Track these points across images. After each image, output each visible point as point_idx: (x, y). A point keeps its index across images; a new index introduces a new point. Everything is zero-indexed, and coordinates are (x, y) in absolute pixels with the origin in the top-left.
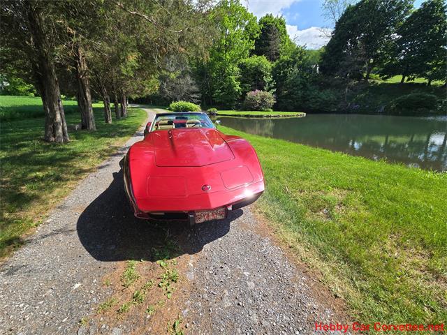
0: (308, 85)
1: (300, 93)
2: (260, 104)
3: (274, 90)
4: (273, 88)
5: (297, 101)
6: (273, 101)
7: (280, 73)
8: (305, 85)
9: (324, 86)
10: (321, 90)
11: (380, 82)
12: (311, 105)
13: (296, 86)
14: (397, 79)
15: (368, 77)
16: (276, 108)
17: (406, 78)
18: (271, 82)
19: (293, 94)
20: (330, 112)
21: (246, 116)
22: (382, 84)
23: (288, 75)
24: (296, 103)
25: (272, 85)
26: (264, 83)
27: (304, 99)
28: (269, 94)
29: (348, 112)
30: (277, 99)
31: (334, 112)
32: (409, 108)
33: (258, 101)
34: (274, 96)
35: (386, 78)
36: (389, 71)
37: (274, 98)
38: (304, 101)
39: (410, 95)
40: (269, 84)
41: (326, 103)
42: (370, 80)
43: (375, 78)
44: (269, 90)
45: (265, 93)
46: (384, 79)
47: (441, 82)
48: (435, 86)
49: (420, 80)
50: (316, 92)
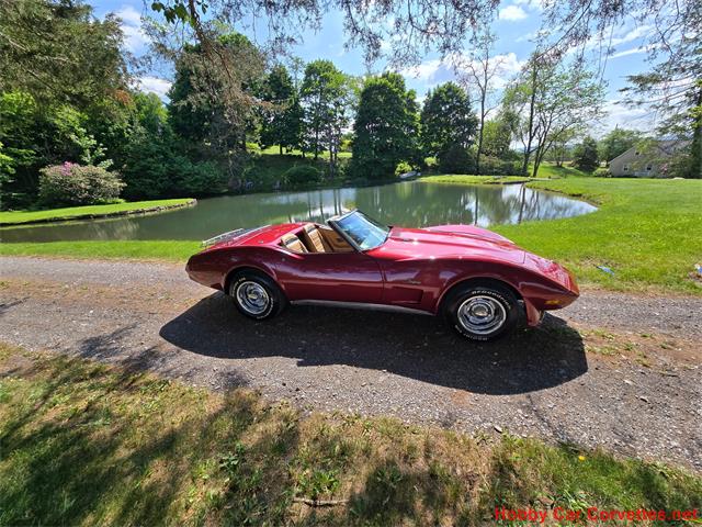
0: (171, 155)
1: (163, 168)
2: (91, 192)
3: (110, 162)
4: (104, 159)
5: (162, 181)
6: (117, 184)
7: (106, 131)
8: (165, 154)
9: (196, 157)
10: (194, 163)
11: (260, 153)
12: (188, 186)
13: (152, 156)
14: (274, 150)
15: (243, 147)
16: (128, 195)
17: (284, 150)
18: (97, 146)
19: (149, 168)
20: (221, 195)
21: (79, 218)
22: (263, 155)
23: (127, 135)
24: (161, 185)
25: (100, 152)
26: (80, 150)
27: (174, 176)
28: (101, 169)
29: (242, 191)
30: (125, 177)
31: (227, 194)
32: (301, 182)
33: (83, 185)
34: (115, 173)
35: (265, 148)
36: (267, 141)
37: (118, 177)
38: (175, 181)
39: (295, 168)
40: (92, 150)
41: (211, 181)
42: (249, 151)
43: (254, 148)
44: (96, 162)
45: (91, 168)
46: (263, 149)
47: (312, 155)
48: (309, 158)
49: (297, 152)
50: (190, 166)
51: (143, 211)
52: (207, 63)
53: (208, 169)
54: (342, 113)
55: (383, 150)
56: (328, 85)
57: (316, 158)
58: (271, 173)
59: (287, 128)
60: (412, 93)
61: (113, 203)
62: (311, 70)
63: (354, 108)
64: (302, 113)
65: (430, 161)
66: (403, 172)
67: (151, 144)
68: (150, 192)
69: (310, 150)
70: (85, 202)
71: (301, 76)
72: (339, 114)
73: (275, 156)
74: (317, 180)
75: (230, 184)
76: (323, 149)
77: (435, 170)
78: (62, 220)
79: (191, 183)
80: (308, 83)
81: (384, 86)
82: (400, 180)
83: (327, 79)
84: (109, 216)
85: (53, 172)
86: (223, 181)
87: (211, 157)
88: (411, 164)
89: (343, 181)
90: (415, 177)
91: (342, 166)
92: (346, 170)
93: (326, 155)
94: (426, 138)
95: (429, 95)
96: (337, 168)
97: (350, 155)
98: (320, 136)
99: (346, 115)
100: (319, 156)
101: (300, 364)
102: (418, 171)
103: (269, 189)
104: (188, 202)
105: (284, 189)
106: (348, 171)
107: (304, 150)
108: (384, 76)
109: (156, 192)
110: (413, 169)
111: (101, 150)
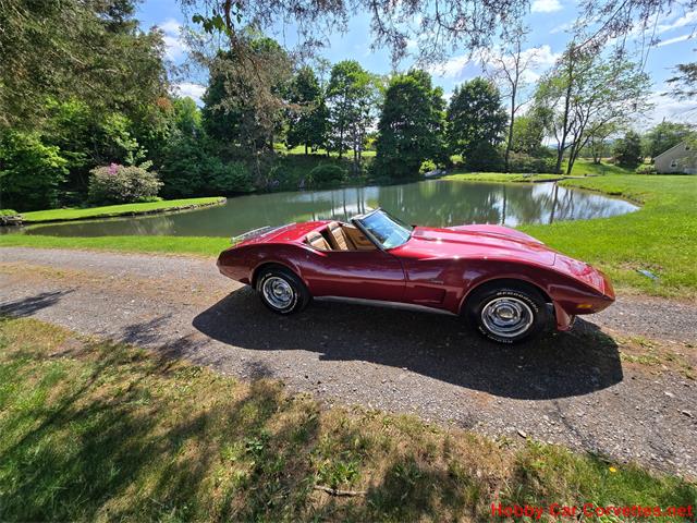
0: (204, 155)
1: (197, 168)
2: (133, 191)
3: (150, 163)
4: (144, 160)
5: (194, 181)
6: (156, 184)
7: (147, 134)
8: (199, 156)
9: (227, 157)
10: (225, 163)
11: (286, 153)
12: (219, 185)
13: (187, 157)
14: (300, 150)
15: (271, 147)
16: (166, 194)
17: (309, 149)
18: (139, 148)
19: (184, 169)
20: (248, 193)
21: (122, 215)
22: (289, 155)
23: (165, 138)
24: (194, 185)
25: (142, 154)
26: (124, 152)
27: (206, 176)
28: (142, 170)
29: (268, 190)
30: (163, 177)
31: (255, 192)
32: (325, 180)
33: (126, 185)
34: (154, 173)
35: (290, 148)
36: (293, 141)
37: (157, 177)
38: (207, 180)
39: (319, 167)
40: (135, 153)
41: (240, 180)
42: (275, 151)
43: (281, 148)
44: (138, 163)
45: (133, 169)
46: (289, 149)
47: (336, 154)
48: (333, 157)
49: (321, 152)
50: (220, 166)
51: (178, 209)
52: (239, 68)
53: (237, 169)
54: (367, 112)
55: (408, 148)
56: (354, 85)
57: (340, 157)
58: (296, 172)
59: (313, 129)
60: (439, 90)
61: (152, 201)
62: (337, 71)
63: (378, 107)
64: (328, 113)
65: (456, 158)
66: (427, 170)
67: (187, 146)
68: (184, 191)
69: (334, 150)
70: (128, 201)
71: (328, 77)
72: (364, 114)
73: (300, 155)
74: (340, 179)
75: (257, 183)
76: (347, 148)
77: (461, 168)
78: (107, 216)
79: (221, 182)
80: (334, 83)
81: (410, 84)
82: (425, 178)
83: (352, 79)
84: (148, 213)
85: (101, 173)
86: (251, 180)
87: (241, 158)
88: (436, 163)
89: (367, 179)
90: (440, 175)
91: (366, 164)
92: (370, 168)
93: (350, 154)
94: (452, 136)
95: (456, 91)
96: (360, 167)
97: (374, 154)
98: (344, 135)
99: (370, 114)
100: (343, 155)
101: (321, 358)
102: (443, 169)
103: (294, 188)
104: (219, 201)
105: (309, 188)
106: (372, 170)
107: (329, 149)
108: (409, 74)
109: (190, 191)
110: (438, 168)
111: (142, 152)
